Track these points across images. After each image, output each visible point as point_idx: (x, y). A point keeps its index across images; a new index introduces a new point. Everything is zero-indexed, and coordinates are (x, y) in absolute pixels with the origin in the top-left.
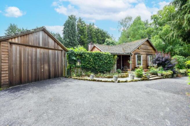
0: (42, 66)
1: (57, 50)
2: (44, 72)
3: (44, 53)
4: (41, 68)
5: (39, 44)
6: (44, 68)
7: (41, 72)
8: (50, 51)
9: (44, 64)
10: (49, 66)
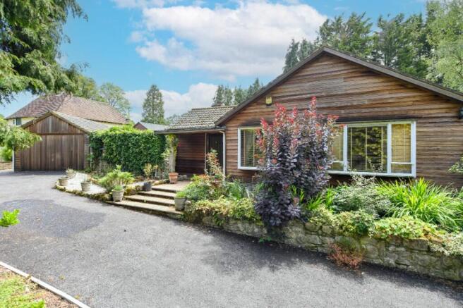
0: (53, 155)
1: (73, 134)
2: (54, 161)
3: (55, 140)
4: (51, 157)
5: (48, 130)
6: (55, 156)
7: (51, 161)
8: (64, 137)
9: (55, 152)
10: (62, 155)
